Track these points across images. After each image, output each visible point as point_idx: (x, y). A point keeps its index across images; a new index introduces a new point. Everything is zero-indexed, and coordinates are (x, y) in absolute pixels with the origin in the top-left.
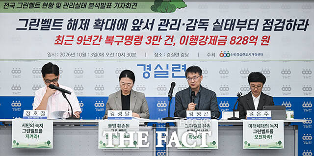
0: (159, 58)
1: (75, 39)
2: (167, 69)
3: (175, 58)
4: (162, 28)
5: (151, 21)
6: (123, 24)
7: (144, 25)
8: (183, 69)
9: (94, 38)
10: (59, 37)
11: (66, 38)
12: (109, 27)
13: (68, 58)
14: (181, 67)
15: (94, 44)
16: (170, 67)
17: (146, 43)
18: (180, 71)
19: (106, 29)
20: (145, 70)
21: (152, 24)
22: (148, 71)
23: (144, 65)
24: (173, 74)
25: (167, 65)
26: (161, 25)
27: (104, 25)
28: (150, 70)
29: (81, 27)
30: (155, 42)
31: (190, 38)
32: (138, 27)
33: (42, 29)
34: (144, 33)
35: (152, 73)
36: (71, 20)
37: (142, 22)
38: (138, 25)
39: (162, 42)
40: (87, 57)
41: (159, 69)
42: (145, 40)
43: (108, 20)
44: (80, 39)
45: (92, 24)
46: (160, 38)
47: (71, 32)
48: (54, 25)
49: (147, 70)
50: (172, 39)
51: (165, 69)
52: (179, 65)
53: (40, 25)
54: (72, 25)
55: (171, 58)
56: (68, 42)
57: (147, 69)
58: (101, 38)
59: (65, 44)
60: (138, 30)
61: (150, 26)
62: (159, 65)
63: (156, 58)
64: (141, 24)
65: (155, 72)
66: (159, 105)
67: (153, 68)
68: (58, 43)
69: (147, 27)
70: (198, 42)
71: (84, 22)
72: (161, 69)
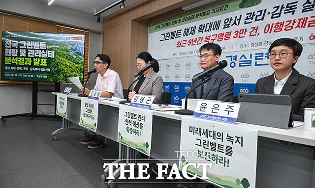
0: (244, 49)
1: (187, 42)
2: (251, 58)
3: (259, 47)
4: (248, 21)
5: (238, 18)
6: (217, 25)
7: (232, 22)
8: (266, 57)
9: (197, 40)
10: (179, 42)
11: (182, 43)
12: (207, 29)
13: (183, 56)
14: (264, 55)
15: (198, 44)
16: (254, 56)
17: (234, 37)
18: (262, 59)
19: (206, 31)
20: (231, 60)
21: (239, 20)
22: (234, 61)
23: (231, 57)
24: (256, 62)
25: (251, 55)
26: (247, 18)
27: (205, 28)
28: (236, 60)
29: (191, 33)
30: (241, 35)
31: (274, 25)
32: (228, 25)
33: (171, 39)
34: (233, 29)
35: (237, 63)
36: (186, 29)
37: (231, 20)
38: (228, 23)
39: (248, 33)
40: (193, 54)
41: (243, 59)
42: (233, 35)
43: (207, 24)
44: (190, 41)
45: (197, 29)
46: (246, 31)
47: (186, 38)
48: (177, 35)
49: (233, 61)
50: (257, 30)
51: (248, 59)
52: (262, 54)
53: (170, 36)
54: (186, 32)
55: (255, 48)
56: (183, 45)
57: (234, 59)
58: (202, 39)
60: (229, 27)
61: (237, 22)
62: (243, 55)
63: (241, 49)
64: (230, 22)
65: (240, 61)
66: (242, 91)
67: (238, 58)
68: (178, 47)
69: (235, 23)
70: (284, 28)
71: (193, 29)
72: (246, 58)
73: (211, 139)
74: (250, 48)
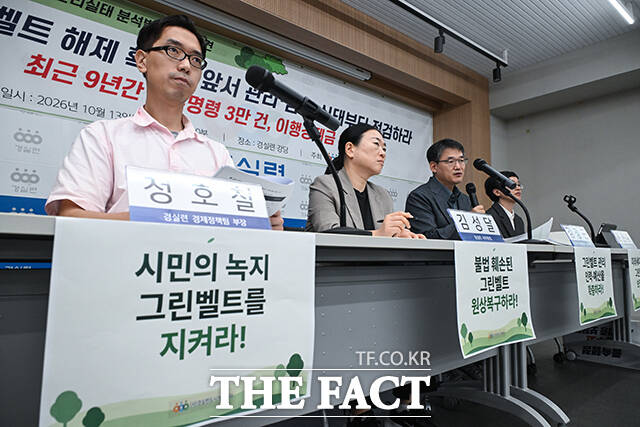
0: (244, 147)
1: (81, 73)
2: (258, 168)
3: (268, 151)
4: (251, 97)
5: (234, 81)
7: (222, 84)
8: (279, 171)
9: (124, 83)
10: (39, 58)
11: (55, 66)
13: (59, 111)
14: (278, 168)
15: (124, 95)
16: (262, 166)
17: (226, 117)
18: (275, 174)
21: (237, 86)
25: (258, 162)
26: (250, 91)
29: (97, 52)
30: (241, 119)
31: (290, 124)
32: (214, 86)
34: (223, 98)
36: (74, 30)
37: (219, 78)
38: (214, 81)
39: (251, 121)
41: (244, 166)
42: (223, 111)
44: (93, 76)
45: (123, 53)
46: (248, 115)
47: (70, 56)
48: (26, 29)
50: (266, 119)
51: (253, 168)
52: (275, 165)
54: (76, 41)
55: (263, 151)
56: (60, 76)
58: (140, 88)
59: (55, 78)
60: (213, 90)
61: (232, 89)
62: (244, 160)
63: (240, 147)
64: (217, 82)
68: (33, 72)
69: (227, 88)
70: (301, 133)
71: (105, 44)
72: (248, 166)
74: (255, 148)
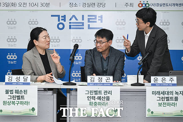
0: (74, 8)
2: (83, 19)
3: (91, 8)
8: (99, 20)
14: (98, 18)
16: (86, 18)
18: (96, 22)
20: (59, 21)
22: (63, 22)
23: (59, 16)
24: (89, 25)
25: (83, 16)
28: (65, 21)
35: (67, 24)
41: (74, 20)
49: (61, 21)
51: (80, 20)
52: (95, 16)
55: (87, 8)
57: (62, 20)
62: (74, 16)
65: (70, 23)
67: (67, 19)
72: (77, 19)
73: (166, 96)
74: (81, 8)
